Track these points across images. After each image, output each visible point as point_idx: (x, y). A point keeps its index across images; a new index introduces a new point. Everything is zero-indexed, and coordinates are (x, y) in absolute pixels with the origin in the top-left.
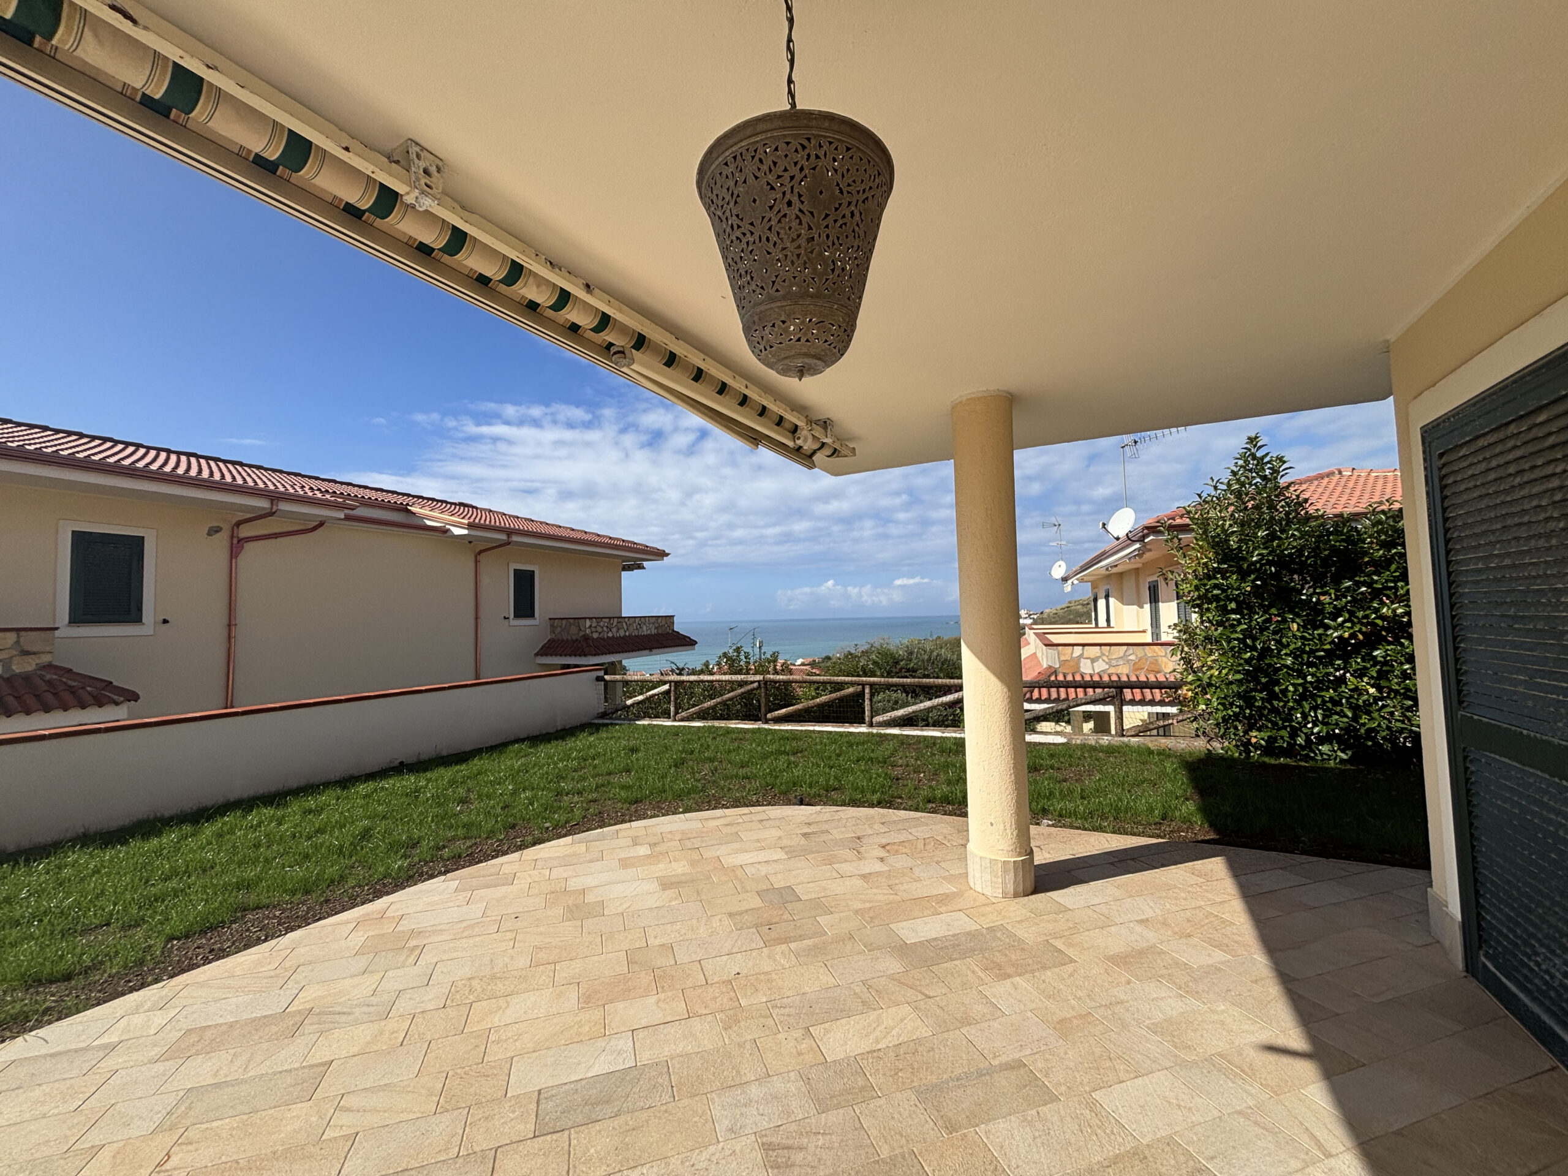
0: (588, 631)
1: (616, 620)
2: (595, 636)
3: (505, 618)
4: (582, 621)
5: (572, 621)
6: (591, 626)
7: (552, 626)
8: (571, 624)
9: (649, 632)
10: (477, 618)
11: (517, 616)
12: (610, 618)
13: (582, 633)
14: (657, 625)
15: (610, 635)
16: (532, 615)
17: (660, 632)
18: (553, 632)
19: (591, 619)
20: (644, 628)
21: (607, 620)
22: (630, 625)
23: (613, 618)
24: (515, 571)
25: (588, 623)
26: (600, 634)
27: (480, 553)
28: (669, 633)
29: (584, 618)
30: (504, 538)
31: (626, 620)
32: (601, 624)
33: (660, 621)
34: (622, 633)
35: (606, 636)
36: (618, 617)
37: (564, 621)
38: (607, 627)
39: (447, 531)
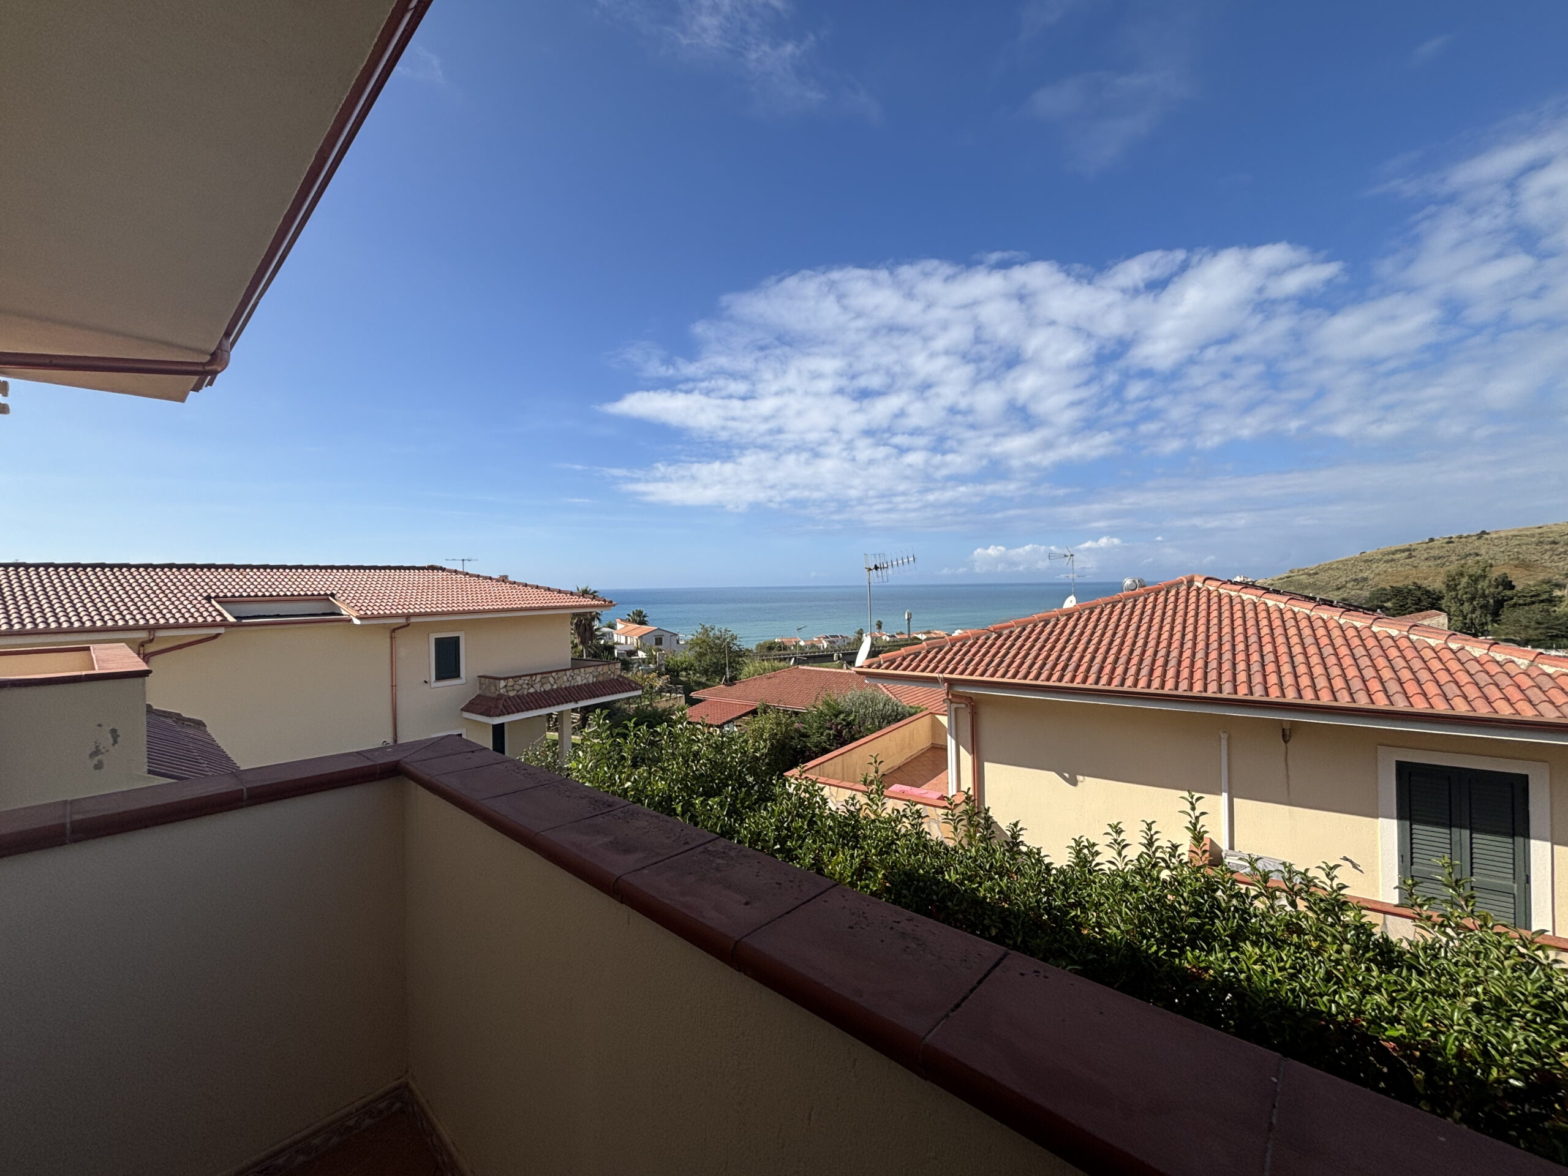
0: (502, 691)
1: (539, 677)
2: (512, 694)
3: (426, 682)
4: (497, 681)
5: (492, 680)
6: (506, 686)
8: (491, 683)
9: (585, 681)
10: (393, 686)
11: (439, 678)
12: (531, 675)
13: (497, 693)
14: (596, 674)
15: (532, 690)
16: (457, 675)
17: (601, 679)
18: (480, 688)
19: (505, 679)
20: (579, 678)
21: (528, 678)
22: (558, 678)
23: (536, 674)
24: (436, 639)
25: (503, 683)
26: (518, 691)
27: (394, 631)
28: (613, 679)
29: (500, 679)
30: (403, 621)
31: (554, 674)
32: (520, 682)
33: (600, 669)
34: (548, 687)
35: (526, 693)
36: (542, 673)
37: (487, 680)
38: (528, 684)
39: (351, 620)
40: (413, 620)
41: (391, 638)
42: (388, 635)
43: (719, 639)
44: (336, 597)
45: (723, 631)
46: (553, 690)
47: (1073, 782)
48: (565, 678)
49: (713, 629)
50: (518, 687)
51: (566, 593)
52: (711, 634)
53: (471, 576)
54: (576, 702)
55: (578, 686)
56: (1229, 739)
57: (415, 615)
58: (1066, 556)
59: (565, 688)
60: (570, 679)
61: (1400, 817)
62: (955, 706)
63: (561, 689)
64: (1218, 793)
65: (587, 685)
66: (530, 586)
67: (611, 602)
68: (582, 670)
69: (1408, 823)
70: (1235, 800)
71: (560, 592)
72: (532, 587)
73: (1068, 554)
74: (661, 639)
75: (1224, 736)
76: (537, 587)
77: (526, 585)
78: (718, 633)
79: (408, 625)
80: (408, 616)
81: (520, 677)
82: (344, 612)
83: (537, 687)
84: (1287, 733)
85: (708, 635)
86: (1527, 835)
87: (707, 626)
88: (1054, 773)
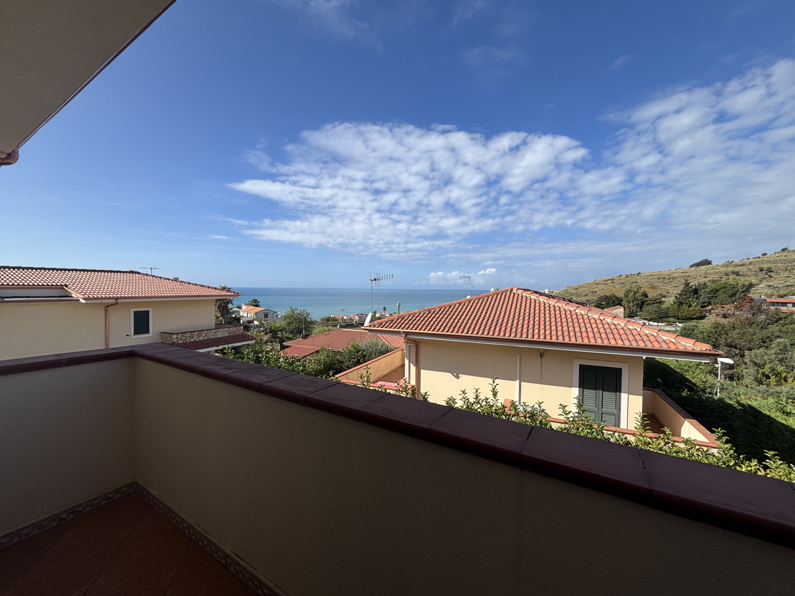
0: (174, 340)
1: (196, 333)
2: (180, 342)
3: (128, 335)
4: (172, 335)
5: (168, 334)
6: (177, 338)
7: (161, 336)
8: (168, 336)
9: (222, 336)
10: (107, 338)
11: (136, 333)
12: (192, 332)
13: (172, 341)
14: (229, 332)
15: (192, 340)
16: (147, 332)
17: (232, 334)
18: (162, 339)
19: (176, 334)
20: (219, 334)
21: (190, 333)
22: (208, 334)
23: (195, 332)
24: (134, 312)
25: (175, 336)
26: (184, 340)
27: (107, 306)
28: (239, 335)
29: (173, 334)
30: (113, 301)
31: (205, 332)
32: (185, 336)
33: (231, 329)
34: (201, 338)
35: (188, 341)
36: (198, 331)
37: (166, 334)
38: (190, 337)
39: (79, 300)
40: (120, 301)
41: (106, 311)
42: (104, 309)
43: (300, 315)
44: (68, 287)
45: (302, 311)
46: (204, 340)
47: (458, 377)
48: (211, 334)
49: (297, 310)
50: (184, 338)
51: (212, 288)
52: (296, 312)
53: (156, 277)
54: (218, 346)
55: (218, 338)
56: (520, 357)
57: (121, 298)
58: (467, 277)
59: (212, 339)
60: (214, 334)
61: (580, 387)
62: (409, 344)
63: (209, 339)
64: (515, 380)
65: (224, 338)
66: (191, 284)
67: (238, 294)
68: (221, 329)
69: (582, 389)
70: (522, 383)
71: (209, 287)
72: (193, 284)
73: (468, 276)
74: (267, 315)
75: (518, 356)
76: (196, 285)
77: (189, 283)
78: (299, 312)
79: (117, 303)
80: (117, 299)
81: (185, 333)
82: (74, 296)
83: (195, 338)
84: (542, 354)
85: (294, 313)
86: (620, 392)
87: (293, 308)
88: (450, 374)
